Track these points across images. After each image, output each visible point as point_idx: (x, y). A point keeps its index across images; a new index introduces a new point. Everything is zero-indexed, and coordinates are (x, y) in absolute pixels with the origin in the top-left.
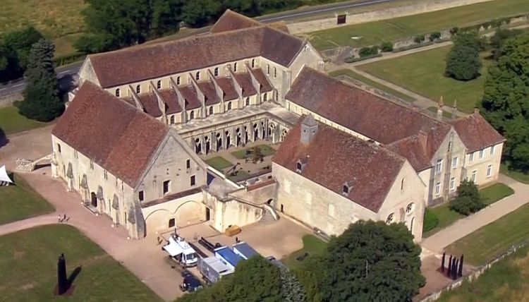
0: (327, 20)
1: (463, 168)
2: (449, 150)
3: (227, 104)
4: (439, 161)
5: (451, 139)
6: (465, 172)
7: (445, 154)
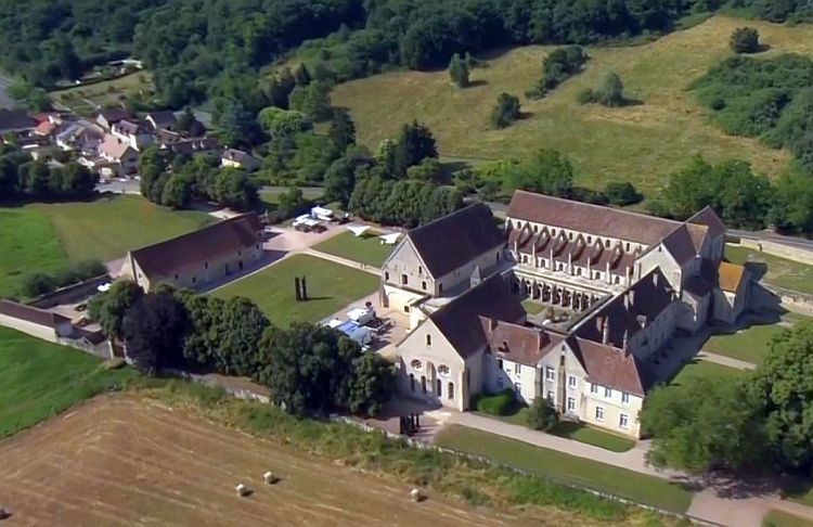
1: (583, 395)
2: (562, 364)
3: (594, 272)
4: (548, 368)
5: (563, 353)
6: (584, 399)
7: (556, 364)
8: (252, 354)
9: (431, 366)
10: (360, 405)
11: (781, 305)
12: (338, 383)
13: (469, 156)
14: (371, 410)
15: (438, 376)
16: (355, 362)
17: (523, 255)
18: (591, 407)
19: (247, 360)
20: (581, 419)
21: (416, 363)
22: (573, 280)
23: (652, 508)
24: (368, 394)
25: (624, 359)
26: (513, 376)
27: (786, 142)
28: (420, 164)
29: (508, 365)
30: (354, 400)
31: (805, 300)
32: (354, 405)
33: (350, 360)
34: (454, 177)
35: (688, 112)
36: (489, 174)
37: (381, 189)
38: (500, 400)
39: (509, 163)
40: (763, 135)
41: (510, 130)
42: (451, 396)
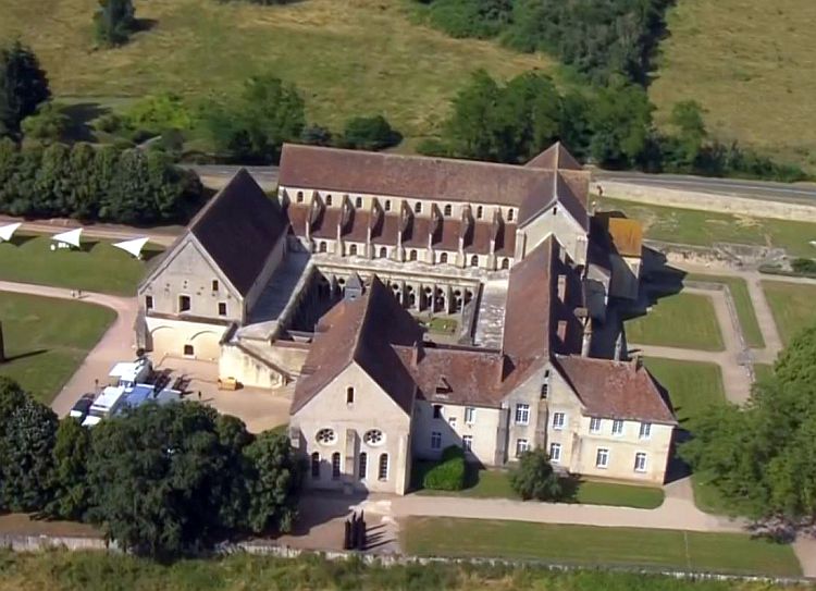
0: (803, 207)
1: (575, 435)
2: (543, 396)
3: (439, 253)
4: (519, 406)
5: (546, 381)
6: (578, 441)
7: (533, 398)
8: (43, 472)
9: (354, 437)
10: (269, 518)
11: (667, 264)
12: (227, 490)
13: (90, 93)
14: (285, 523)
15: (363, 448)
16: (248, 451)
17: (318, 241)
18: (590, 452)
19: (35, 482)
20: (571, 471)
21: (324, 435)
22: (408, 267)
23: (766, 579)
24: (280, 499)
25: (633, 375)
26: (460, 429)
27: (540, 43)
28: (38, 113)
29: (448, 412)
30: (256, 512)
31: (700, 255)
32: (257, 522)
33: (239, 451)
34: (92, 128)
35: (383, 8)
36: (143, 120)
37: (19, 160)
38: (455, 467)
39: (166, 100)
40: (503, 35)
41: (133, 47)
42: (382, 474)
